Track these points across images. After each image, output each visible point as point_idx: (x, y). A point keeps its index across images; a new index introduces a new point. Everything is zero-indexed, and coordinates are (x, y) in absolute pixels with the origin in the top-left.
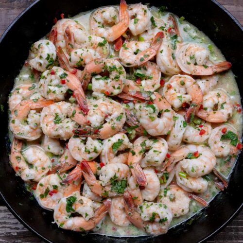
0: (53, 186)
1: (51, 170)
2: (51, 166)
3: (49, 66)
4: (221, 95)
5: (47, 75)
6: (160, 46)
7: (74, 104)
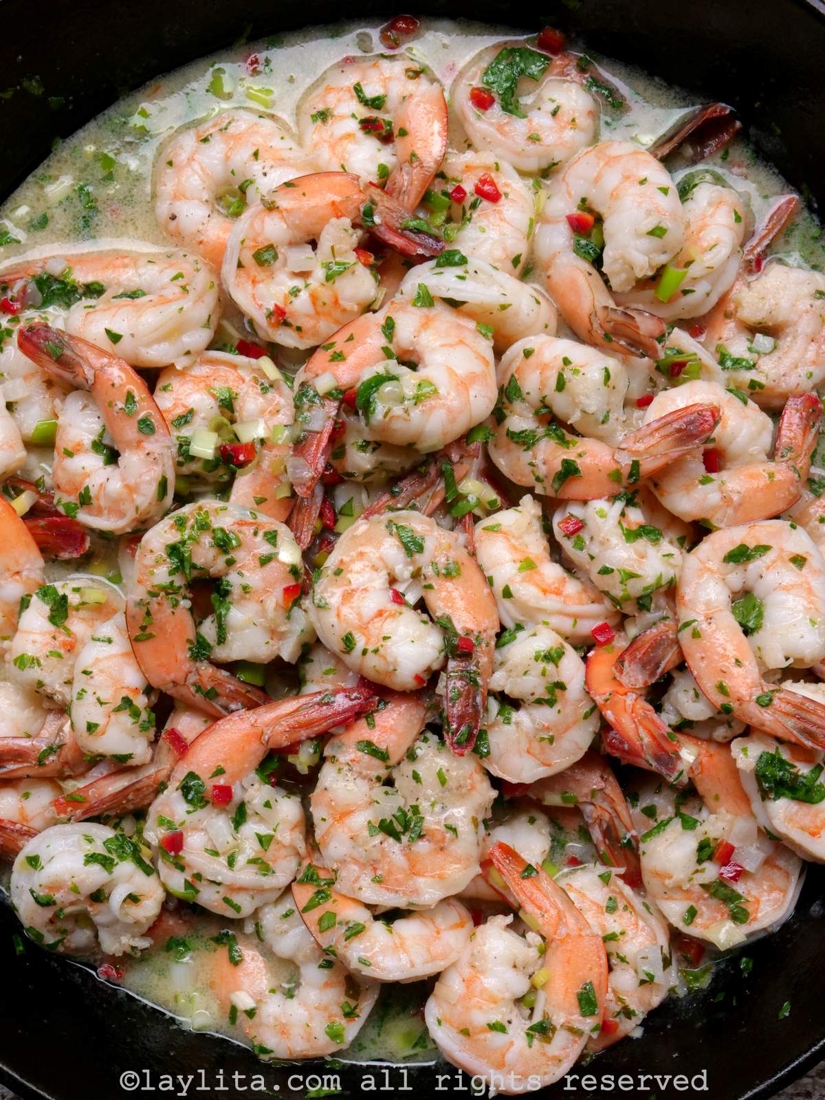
0: (700, 861)
1: (622, 870)
2: (601, 869)
3: (139, 862)
4: (321, 107)
5: (182, 868)
6: (86, 343)
7: (327, 752)
